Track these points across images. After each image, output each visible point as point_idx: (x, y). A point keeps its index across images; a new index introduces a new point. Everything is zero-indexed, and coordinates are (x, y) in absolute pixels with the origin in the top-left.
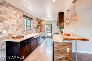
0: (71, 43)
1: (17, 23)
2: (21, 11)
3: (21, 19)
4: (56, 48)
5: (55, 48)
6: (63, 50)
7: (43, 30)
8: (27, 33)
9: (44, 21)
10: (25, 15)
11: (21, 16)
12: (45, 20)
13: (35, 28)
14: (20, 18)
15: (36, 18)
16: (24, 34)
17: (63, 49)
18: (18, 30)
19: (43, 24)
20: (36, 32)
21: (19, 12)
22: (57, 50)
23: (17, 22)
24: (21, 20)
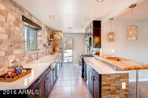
0: (128, 74)
1: (9, 37)
2: (17, 7)
3: (19, 26)
4: (106, 85)
5: (104, 85)
6: (116, 86)
7: (57, 49)
8: (30, 57)
9: (60, 34)
10: (27, 18)
11: (17, 19)
12: (61, 32)
13: (45, 45)
14: (17, 23)
15: (47, 27)
16: (25, 62)
17: (116, 84)
18: (12, 54)
19: (59, 38)
20: (47, 55)
21: (13, 8)
22: (107, 88)
23: (9, 33)
24: (17, 28)
